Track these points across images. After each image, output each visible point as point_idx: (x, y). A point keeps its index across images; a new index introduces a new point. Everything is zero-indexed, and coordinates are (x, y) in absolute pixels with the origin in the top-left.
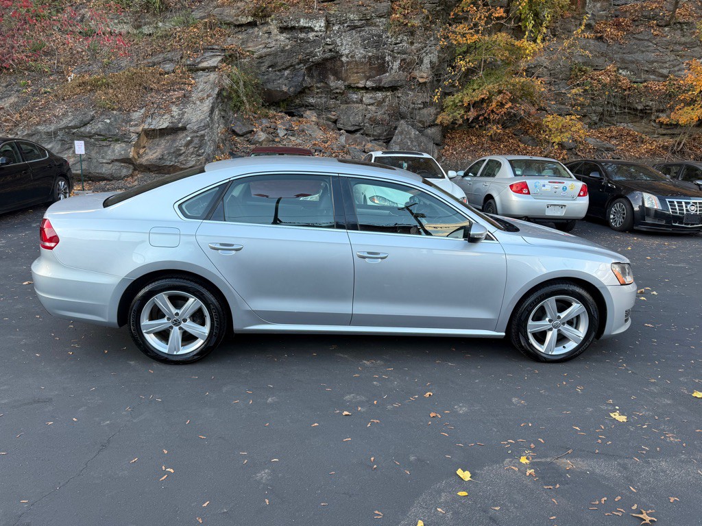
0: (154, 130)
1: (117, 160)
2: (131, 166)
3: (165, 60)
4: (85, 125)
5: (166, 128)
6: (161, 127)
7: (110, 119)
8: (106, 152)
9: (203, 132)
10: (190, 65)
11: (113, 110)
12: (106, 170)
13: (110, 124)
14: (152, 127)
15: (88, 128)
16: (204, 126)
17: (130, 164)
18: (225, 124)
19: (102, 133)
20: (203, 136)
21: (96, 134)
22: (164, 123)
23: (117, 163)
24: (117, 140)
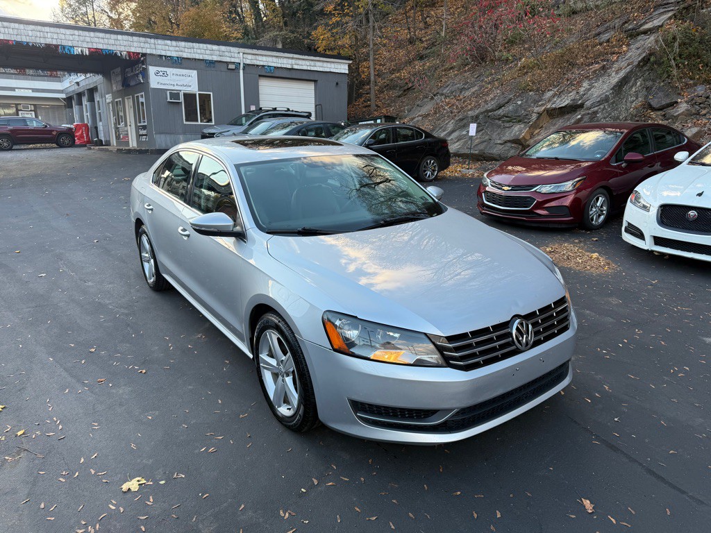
0: (555, 109)
1: (509, 141)
2: (520, 147)
3: (606, 30)
4: (500, 107)
5: (565, 107)
6: (561, 106)
7: (522, 100)
8: (505, 133)
9: (596, 109)
10: (629, 30)
11: (530, 91)
12: (496, 150)
13: (520, 105)
14: (553, 106)
15: (501, 112)
16: (599, 102)
17: (520, 144)
18: (646, 97)
19: (509, 115)
20: (595, 113)
21: (504, 116)
22: (565, 101)
23: (509, 144)
24: (520, 121)
